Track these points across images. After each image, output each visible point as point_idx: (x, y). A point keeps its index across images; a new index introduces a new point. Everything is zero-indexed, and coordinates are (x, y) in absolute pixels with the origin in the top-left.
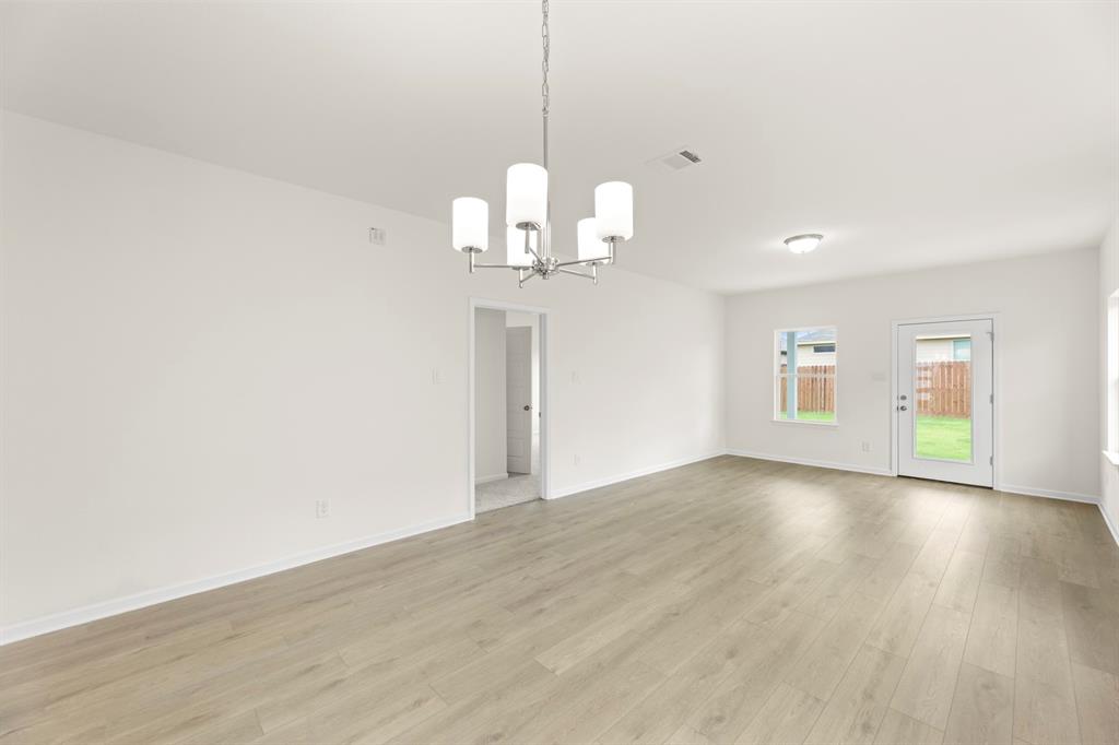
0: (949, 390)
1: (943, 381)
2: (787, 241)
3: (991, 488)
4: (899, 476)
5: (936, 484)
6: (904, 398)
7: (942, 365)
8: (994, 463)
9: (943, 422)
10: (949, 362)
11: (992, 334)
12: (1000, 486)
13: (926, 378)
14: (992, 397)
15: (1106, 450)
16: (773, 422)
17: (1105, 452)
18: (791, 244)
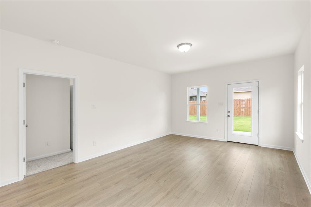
0: (249, 107)
1: (248, 105)
2: (178, 46)
3: (258, 145)
4: (227, 141)
5: (239, 144)
6: (229, 112)
7: (247, 100)
8: (259, 136)
9: (247, 118)
10: (250, 99)
11: (259, 87)
12: (261, 145)
13: (243, 104)
14: (258, 111)
15: (297, 132)
16: (186, 122)
17: (296, 132)
18: (180, 47)
